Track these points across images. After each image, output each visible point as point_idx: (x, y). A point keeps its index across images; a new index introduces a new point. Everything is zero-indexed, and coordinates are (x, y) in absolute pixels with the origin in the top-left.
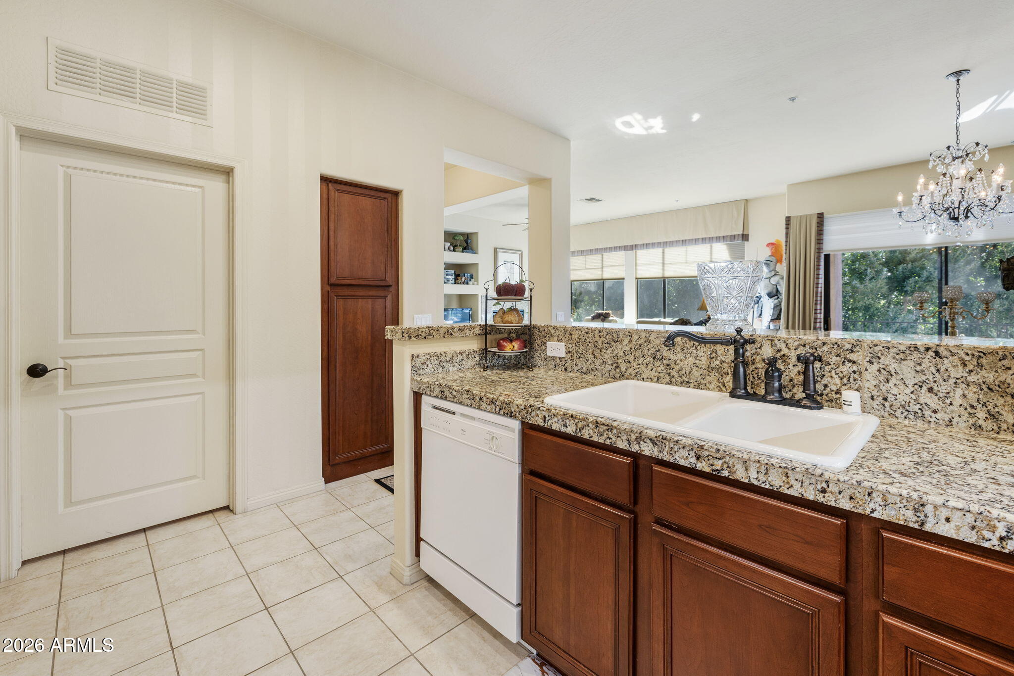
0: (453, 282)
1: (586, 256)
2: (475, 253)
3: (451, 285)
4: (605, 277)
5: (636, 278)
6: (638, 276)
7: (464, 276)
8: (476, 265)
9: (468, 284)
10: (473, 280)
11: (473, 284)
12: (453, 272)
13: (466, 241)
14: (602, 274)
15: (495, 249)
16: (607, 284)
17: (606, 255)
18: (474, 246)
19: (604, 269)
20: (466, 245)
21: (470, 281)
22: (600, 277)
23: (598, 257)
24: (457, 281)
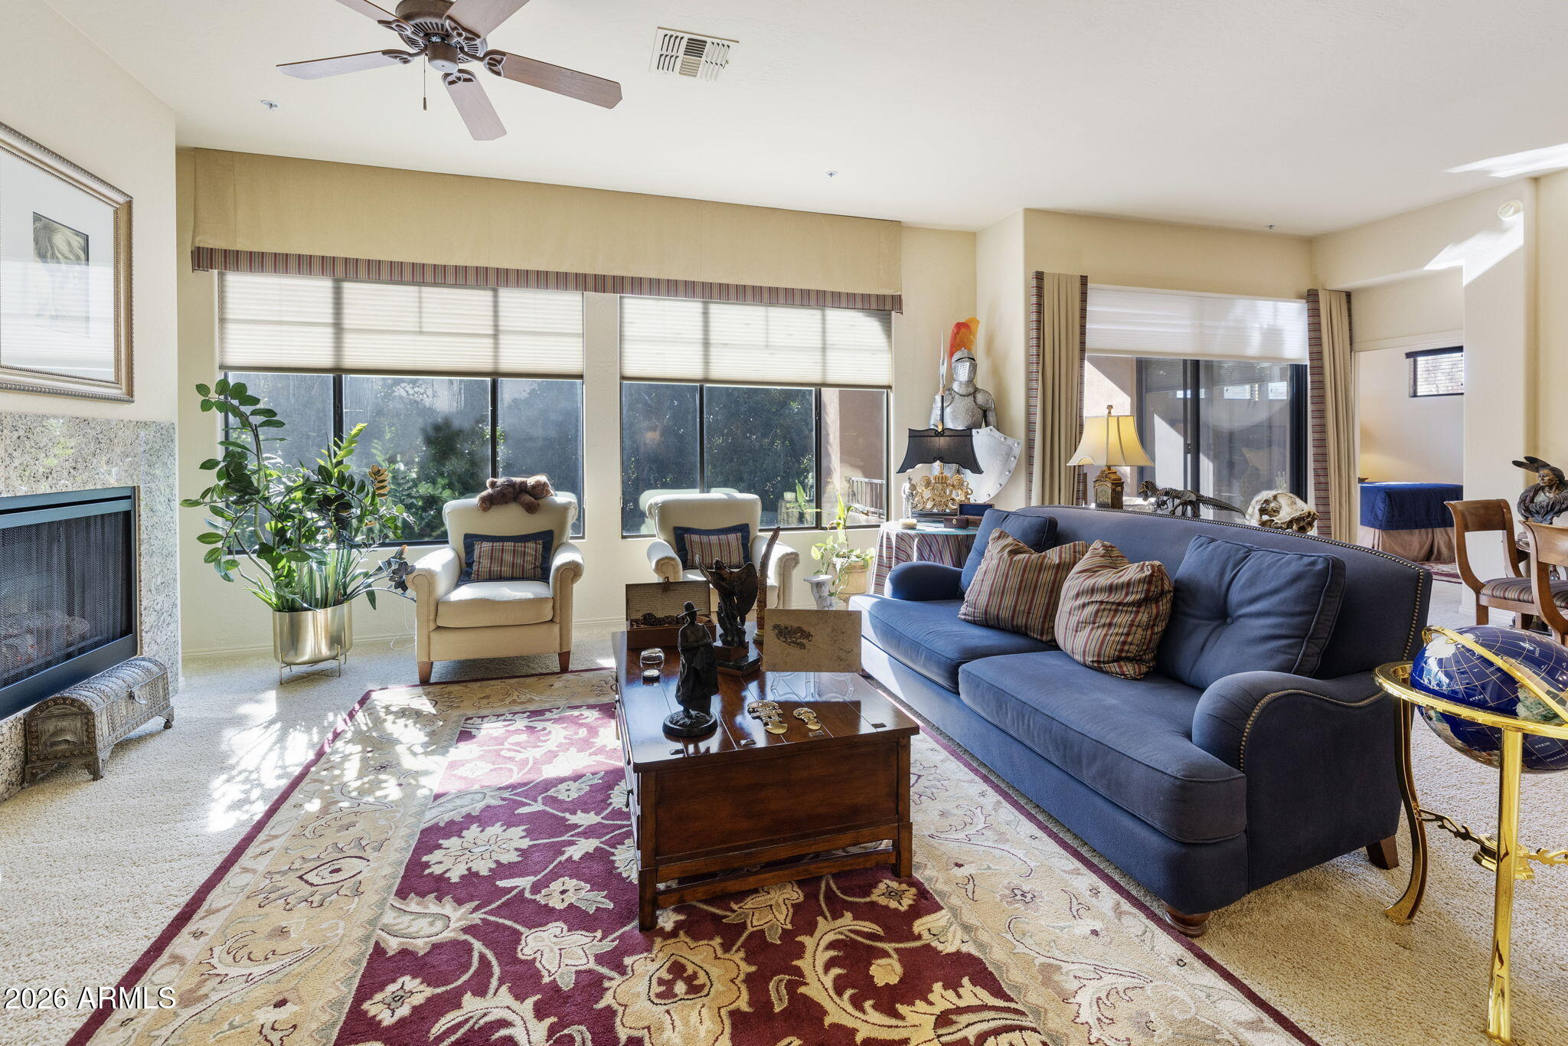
1: (425, 289)
4: (507, 364)
5: (623, 378)
6: (630, 371)
14: (496, 356)
16: (509, 390)
17: (512, 298)
19: (504, 339)
22: (487, 365)
23: (480, 298)
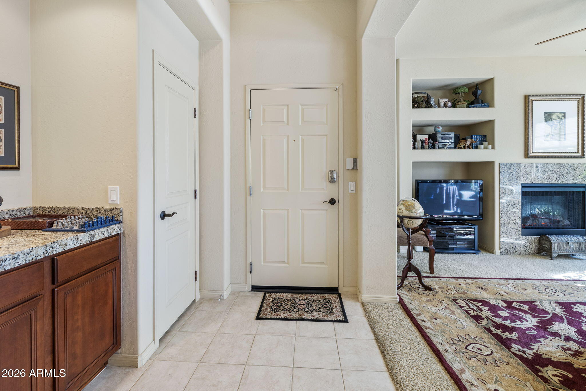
0: (453, 146)
2: (489, 106)
3: (448, 150)
7: (472, 138)
8: (491, 123)
9: (477, 148)
10: (486, 143)
11: (485, 148)
12: (453, 134)
13: (475, 94)
15: (527, 98)
18: (488, 97)
20: (474, 98)
21: (482, 144)
24: (458, 146)
